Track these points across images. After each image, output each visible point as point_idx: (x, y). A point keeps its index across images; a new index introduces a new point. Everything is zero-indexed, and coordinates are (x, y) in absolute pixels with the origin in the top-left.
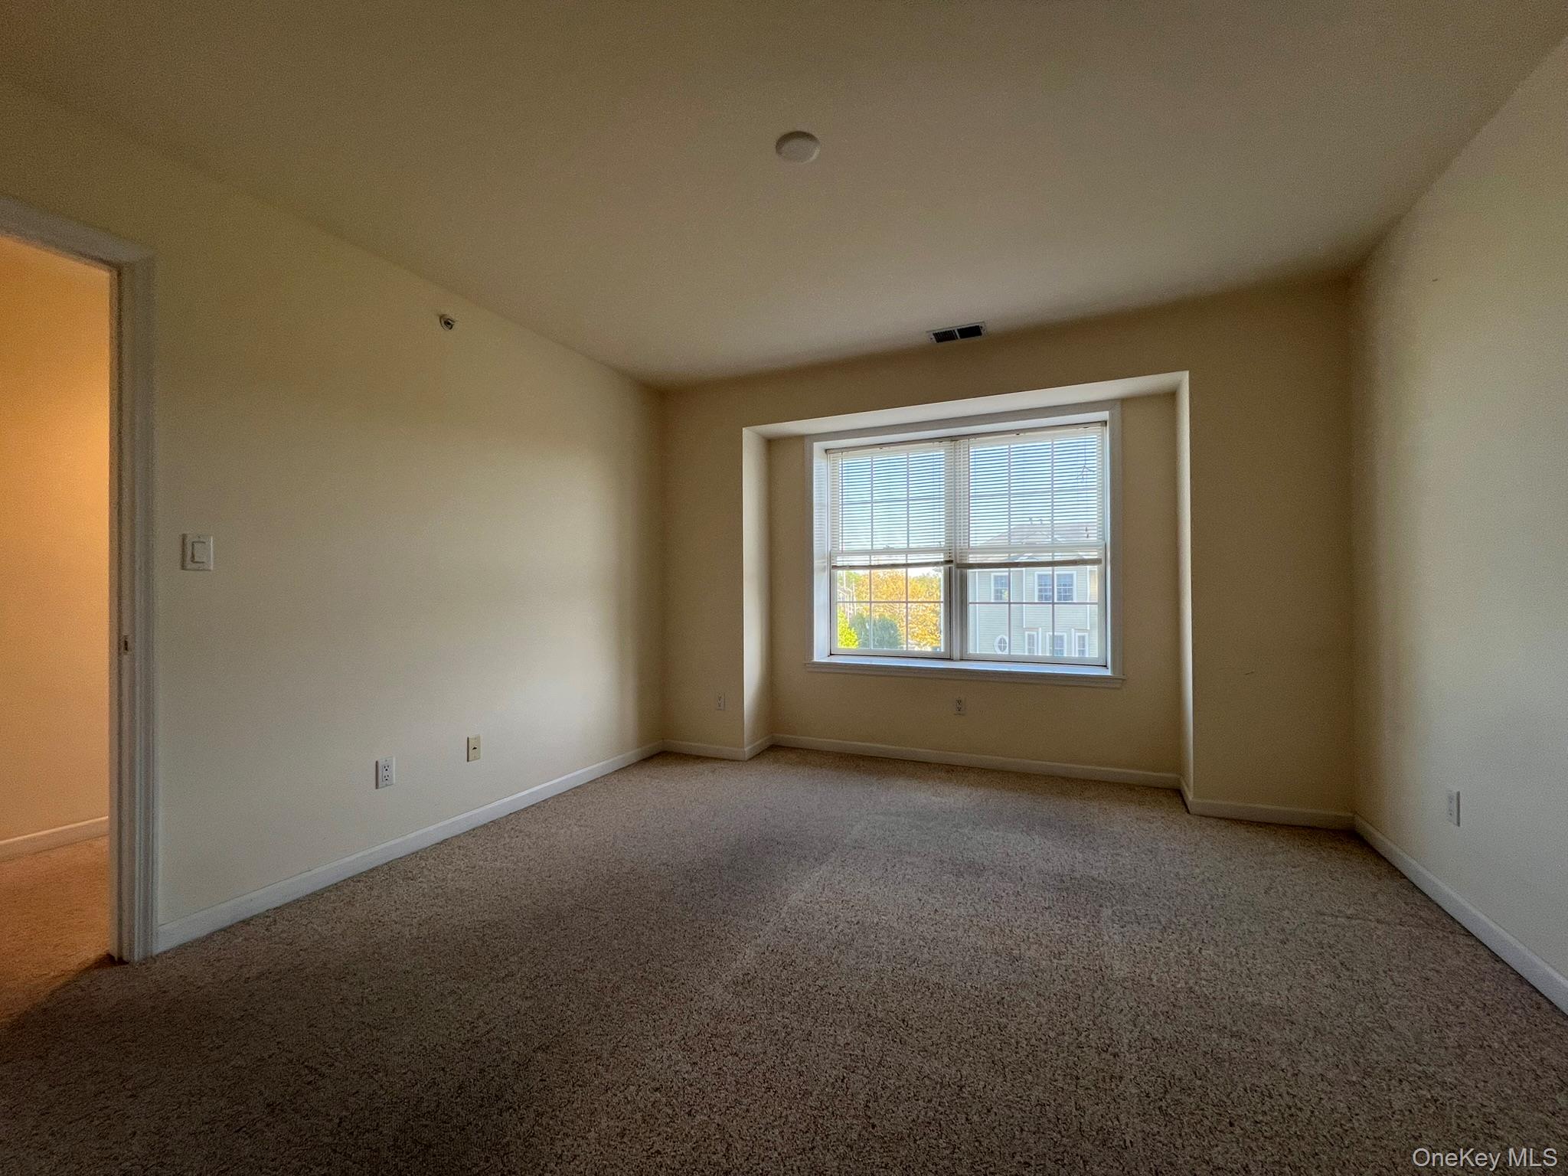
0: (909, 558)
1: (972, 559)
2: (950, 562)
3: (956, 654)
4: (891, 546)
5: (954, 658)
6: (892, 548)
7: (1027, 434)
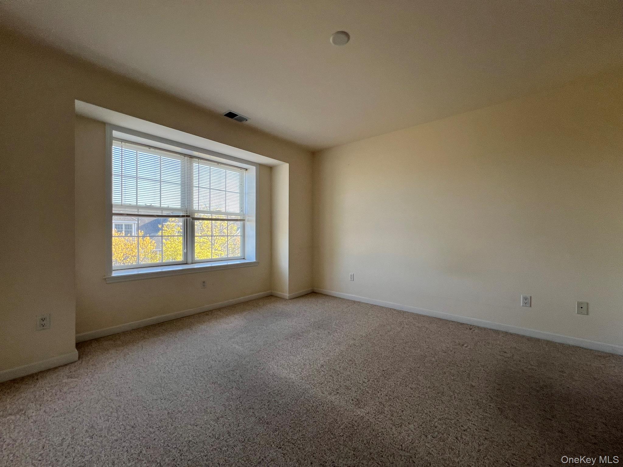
0: (163, 212)
1: (196, 215)
2: (187, 216)
3: (190, 260)
4: (153, 205)
5: (189, 263)
6: (153, 206)
7: (221, 165)
